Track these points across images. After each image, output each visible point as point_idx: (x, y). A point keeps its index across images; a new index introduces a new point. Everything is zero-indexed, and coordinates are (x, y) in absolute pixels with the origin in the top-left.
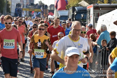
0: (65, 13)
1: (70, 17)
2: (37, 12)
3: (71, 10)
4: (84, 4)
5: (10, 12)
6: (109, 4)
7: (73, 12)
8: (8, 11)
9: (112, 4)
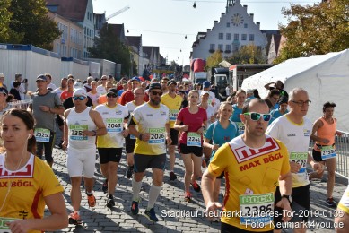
0: (203, 75)
1: (209, 80)
2: (170, 75)
3: (210, 72)
4: (226, 64)
5: (137, 75)
6: (255, 65)
7: (213, 74)
8: (135, 73)
9: (260, 65)
